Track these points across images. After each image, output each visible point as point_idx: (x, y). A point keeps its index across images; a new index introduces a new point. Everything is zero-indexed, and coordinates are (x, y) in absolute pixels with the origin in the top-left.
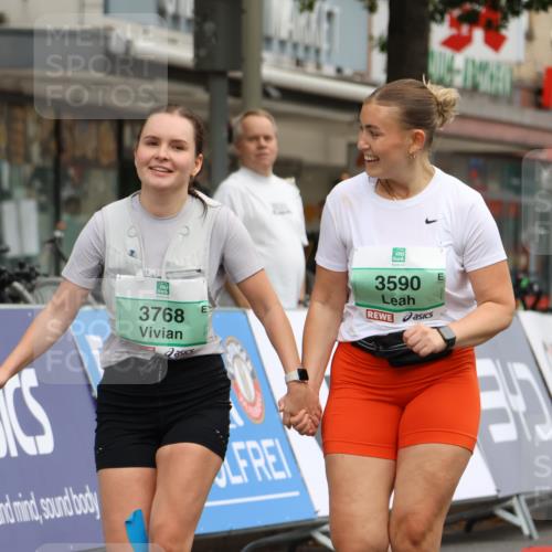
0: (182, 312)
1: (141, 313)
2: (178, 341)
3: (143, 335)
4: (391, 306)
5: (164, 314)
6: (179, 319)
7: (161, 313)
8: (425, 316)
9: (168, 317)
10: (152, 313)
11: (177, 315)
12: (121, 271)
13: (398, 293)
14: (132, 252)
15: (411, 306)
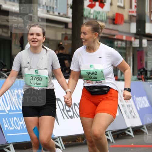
0: (41, 78)
1: (31, 78)
2: (40, 85)
3: (31, 84)
4: (91, 79)
5: (37, 79)
6: (41, 80)
7: (36, 78)
8: (100, 82)
9: (38, 79)
10: (34, 78)
11: (40, 79)
12: (26, 67)
13: (92, 76)
14: (28, 63)
15: (96, 79)
